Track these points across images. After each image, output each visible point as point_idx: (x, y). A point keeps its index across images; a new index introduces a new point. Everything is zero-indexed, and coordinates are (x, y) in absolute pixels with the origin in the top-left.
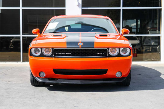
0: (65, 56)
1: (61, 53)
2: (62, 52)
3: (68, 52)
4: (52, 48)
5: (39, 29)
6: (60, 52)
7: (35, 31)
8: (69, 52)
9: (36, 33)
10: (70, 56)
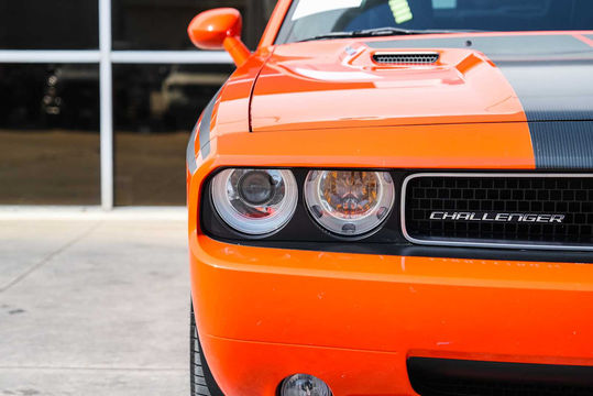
0: (510, 237)
1: (470, 217)
2: (486, 208)
3: (537, 209)
4: (397, 174)
5: (234, 12)
6: (462, 208)
7: (210, 28)
8: (549, 210)
9: (216, 40)
10: (548, 239)
